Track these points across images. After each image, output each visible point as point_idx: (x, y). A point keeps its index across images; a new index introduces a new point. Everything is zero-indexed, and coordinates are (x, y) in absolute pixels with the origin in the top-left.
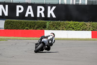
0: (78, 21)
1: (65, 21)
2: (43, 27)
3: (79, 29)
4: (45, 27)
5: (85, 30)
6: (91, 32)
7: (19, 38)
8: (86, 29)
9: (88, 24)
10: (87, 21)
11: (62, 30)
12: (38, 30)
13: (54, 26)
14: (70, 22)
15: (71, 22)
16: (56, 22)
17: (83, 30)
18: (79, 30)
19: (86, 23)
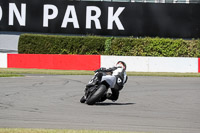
0: (170, 37)
1: (143, 36)
2: (98, 50)
3: (171, 53)
4: (101, 50)
5: (185, 55)
6: (197, 59)
7: (48, 71)
8: (186, 53)
9: (192, 42)
10: (189, 38)
11: (137, 55)
12: (88, 55)
13: (120, 47)
14: (153, 39)
15: (156, 40)
16: (124, 38)
17: (180, 55)
18: (172, 55)
19: (186, 41)
